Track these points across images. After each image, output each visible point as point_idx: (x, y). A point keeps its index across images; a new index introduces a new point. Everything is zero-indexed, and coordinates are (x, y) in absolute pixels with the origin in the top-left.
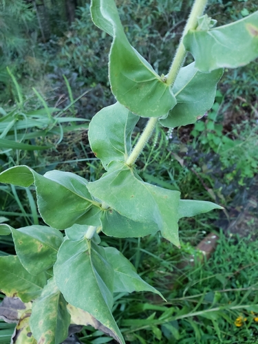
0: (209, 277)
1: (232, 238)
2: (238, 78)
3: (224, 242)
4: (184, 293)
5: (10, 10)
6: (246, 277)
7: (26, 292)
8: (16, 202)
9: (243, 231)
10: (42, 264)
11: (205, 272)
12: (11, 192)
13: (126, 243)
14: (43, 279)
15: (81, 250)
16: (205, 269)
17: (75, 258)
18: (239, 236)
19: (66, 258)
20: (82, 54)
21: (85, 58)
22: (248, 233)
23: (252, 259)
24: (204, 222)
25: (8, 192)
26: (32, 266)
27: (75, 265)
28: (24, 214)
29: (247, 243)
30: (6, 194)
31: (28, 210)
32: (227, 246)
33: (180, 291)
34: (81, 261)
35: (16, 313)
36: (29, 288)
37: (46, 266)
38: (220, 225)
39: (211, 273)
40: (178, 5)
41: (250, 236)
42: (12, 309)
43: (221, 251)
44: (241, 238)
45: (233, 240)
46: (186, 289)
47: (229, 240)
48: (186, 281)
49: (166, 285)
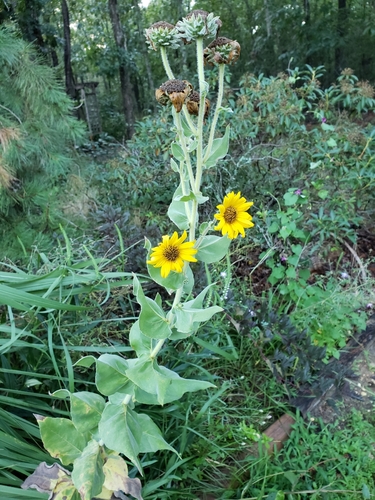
0: (276, 474)
1: (314, 423)
2: (325, 218)
3: (302, 427)
4: (243, 493)
5: (58, 127)
6: (326, 477)
7: (66, 454)
8: (51, 362)
9: (330, 414)
10: (88, 424)
11: (273, 467)
12: (48, 352)
13: (172, 420)
14: (83, 443)
15: (119, 412)
16: (273, 462)
17: (115, 417)
18: (321, 422)
19: (108, 418)
20: (138, 177)
21: (142, 183)
22: (335, 418)
23: (337, 454)
24: (277, 400)
25: (44, 351)
26: (80, 425)
27: (114, 423)
28: (59, 378)
29: (333, 431)
30: (40, 352)
31: (64, 373)
32: (306, 434)
33: (238, 490)
34: (118, 420)
35: (49, 483)
36: (69, 451)
37: (91, 426)
38: (298, 405)
39: (280, 468)
40: (254, 131)
41: (337, 423)
42: (45, 478)
43: (297, 440)
44: (325, 424)
45: (314, 427)
46: (245, 488)
47: (309, 426)
48: (247, 477)
49: (222, 482)
